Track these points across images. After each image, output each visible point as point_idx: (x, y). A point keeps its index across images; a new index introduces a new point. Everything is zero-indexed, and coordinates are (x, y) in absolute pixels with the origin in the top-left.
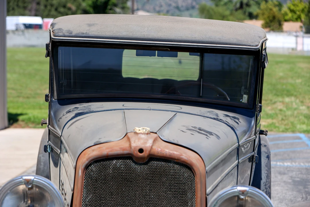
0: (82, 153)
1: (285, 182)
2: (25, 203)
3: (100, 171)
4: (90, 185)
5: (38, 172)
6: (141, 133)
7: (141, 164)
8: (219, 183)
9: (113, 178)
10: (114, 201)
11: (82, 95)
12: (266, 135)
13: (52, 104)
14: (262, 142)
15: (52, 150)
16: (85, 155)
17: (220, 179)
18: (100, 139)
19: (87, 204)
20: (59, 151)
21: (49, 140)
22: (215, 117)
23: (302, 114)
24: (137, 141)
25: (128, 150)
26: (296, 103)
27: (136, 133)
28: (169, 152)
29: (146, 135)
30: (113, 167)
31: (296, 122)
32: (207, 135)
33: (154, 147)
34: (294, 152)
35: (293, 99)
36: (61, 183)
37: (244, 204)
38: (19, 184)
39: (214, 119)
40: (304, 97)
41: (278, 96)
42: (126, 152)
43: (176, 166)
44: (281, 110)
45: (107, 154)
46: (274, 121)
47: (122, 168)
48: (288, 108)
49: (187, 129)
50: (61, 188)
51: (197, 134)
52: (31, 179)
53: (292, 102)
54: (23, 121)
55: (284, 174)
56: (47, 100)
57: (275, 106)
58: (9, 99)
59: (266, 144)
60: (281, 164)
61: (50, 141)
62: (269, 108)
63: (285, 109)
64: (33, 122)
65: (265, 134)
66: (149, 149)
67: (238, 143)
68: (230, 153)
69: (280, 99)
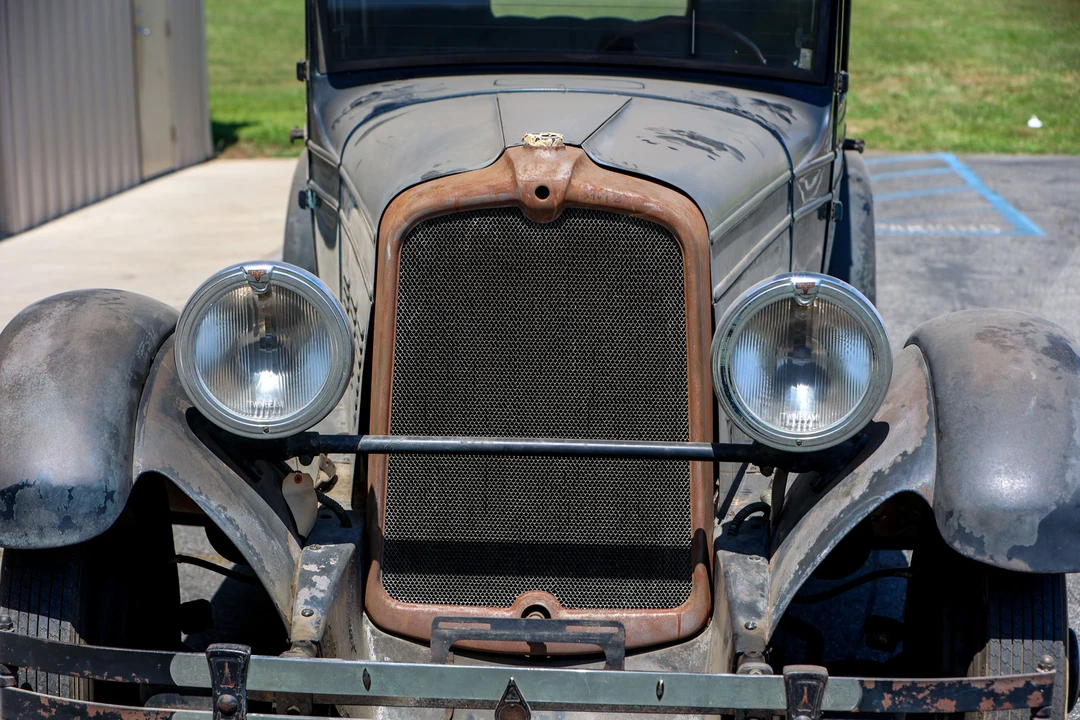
0: (392, 204)
1: (909, 272)
2: (252, 333)
3: (440, 247)
4: (415, 284)
5: (289, 255)
6: (541, 147)
7: (543, 227)
8: (745, 271)
9: (472, 264)
10: (478, 322)
11: (391, 62)
12: (860, 150)
13: (316, 86)
14: (851, 171)
15: (319, 201)
16: (398, 206)
17: (748, 260)
18: (437, 166)
19: (410, 331)
20: (337, 204)
21: (311, 177)
22: (731, 106)
23: (948, 105)
24: (530, 167)
25: (508, 192)
26: (932, 78)
27: (528, 147)
28: (614, 193)
29: (554, 152)
30: (473, 237)
31: (933, 126)
32: (710, 151)
33: (575, 182)
34: (930, 198)
35: (925, 67)
36: (344, 285)
37: (808, 319)
38: (235, 285)
39: (728, 110)
40: (952, 64)
41: (887, 60)
42: (503, 196)
43: (634, 229)
44: (896, 96)
45: (457, 202)
46: (881, 123)
47: (495, 237)
48: (913, 92)
49: (660, 137)
50: (344, 297)
51: (683, 148)
52: (265, 271)
53: (922, 76)
54: (250, 140)
55: (908, 252)
56: (301, 77)
57: (881, 86)
58: (212, 89)
59: (861, 176)
60: (900, 228)
61: (314, 181)
62: (867, 91)
63: (905, 93)
64: (275, 143)
65: (857, 149)
66: (563, 187)
67: (792, 169)
68: (769, 196)
69: (894, 69)
